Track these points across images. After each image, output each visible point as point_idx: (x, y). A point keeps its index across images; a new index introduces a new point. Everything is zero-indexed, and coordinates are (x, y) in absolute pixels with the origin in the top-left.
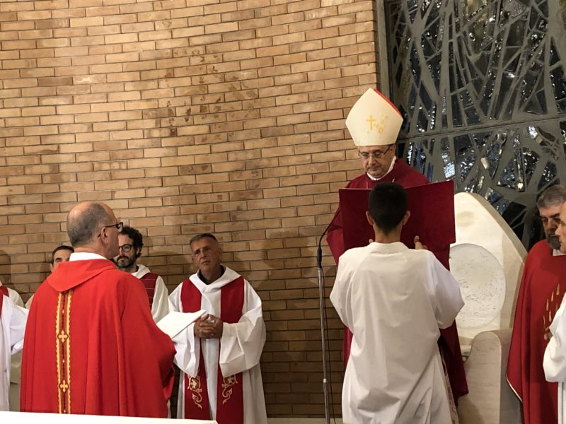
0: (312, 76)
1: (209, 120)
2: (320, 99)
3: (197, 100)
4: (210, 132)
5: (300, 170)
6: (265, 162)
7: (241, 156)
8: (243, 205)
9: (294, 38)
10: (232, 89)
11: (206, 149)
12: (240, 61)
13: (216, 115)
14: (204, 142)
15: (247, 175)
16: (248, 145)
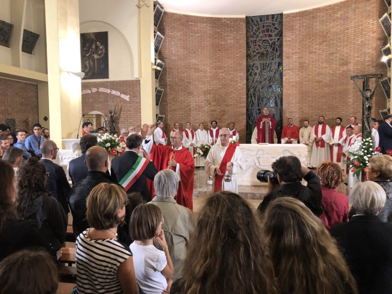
0: (235, 96)
1: (216, 102)
2: (236, 101)
3: (214, 99)
4: (216, 104)
5: (232, 112)
6: (226, 110)
7: (222, 109)
8: (222, 117)
9: (232, 90)
10: (220, 97)
12: (222, 93)
14: (215, 106)
15: (223, 112)
16: (223, 107)
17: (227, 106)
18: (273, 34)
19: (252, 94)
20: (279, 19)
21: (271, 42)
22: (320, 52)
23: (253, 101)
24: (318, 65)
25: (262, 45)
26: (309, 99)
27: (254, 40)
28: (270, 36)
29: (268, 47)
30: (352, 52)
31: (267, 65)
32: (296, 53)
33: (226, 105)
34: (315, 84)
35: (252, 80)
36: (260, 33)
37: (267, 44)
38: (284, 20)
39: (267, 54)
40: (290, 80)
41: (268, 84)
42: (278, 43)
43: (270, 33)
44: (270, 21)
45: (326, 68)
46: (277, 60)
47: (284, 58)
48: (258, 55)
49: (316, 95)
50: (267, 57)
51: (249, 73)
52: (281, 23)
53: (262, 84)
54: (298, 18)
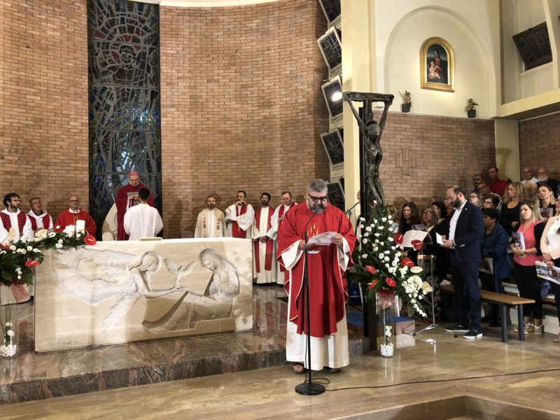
0: (64, 147)
1: (19, 155)
2: (67, 155)
3: (14, 147)
4: (19, 160)
5: (57, 179)
6: (42, 174)
7: (33, 171)
8: (32, 188)
9: (57, 132)
10: (30, 146)
11: (17, 166)
12: (34, 136)
13: (22, 154)
14: (16, 163)
15: (35, 178)
16: (36, 167)
17: (47, 164)
18: (141, 38)
19: (101, 146)
20: (152, 13)
21: (137, 52)
22: (226, 81)
23: (102, 159)
24: (222, 103)
25: (121, 55)
26: (209, 161)
27: (104, 43)
28: (136, 40)
29: (132, 60)
30: (278, 87)
31: (130, 93)
32: (184, 78)
33: (42, 164)
34: (218, 135)
35: (101, 119)
36: (115, 30)
37: (130, 55)
38: (161, 16)
39: (130, 73)
40: (175, 126)
41: (132, 128)
42: (150, 56)
43: (135, 35)
44: (135, 13)
45: (236, 109)
46: (151, 87)
47: (161, 84)
48: (113, 73)
49: (221, 155)
50: (129, 78)
51: (95, 104)
52: (156, 20)
53: (121, 128)
54: (187, 18)
